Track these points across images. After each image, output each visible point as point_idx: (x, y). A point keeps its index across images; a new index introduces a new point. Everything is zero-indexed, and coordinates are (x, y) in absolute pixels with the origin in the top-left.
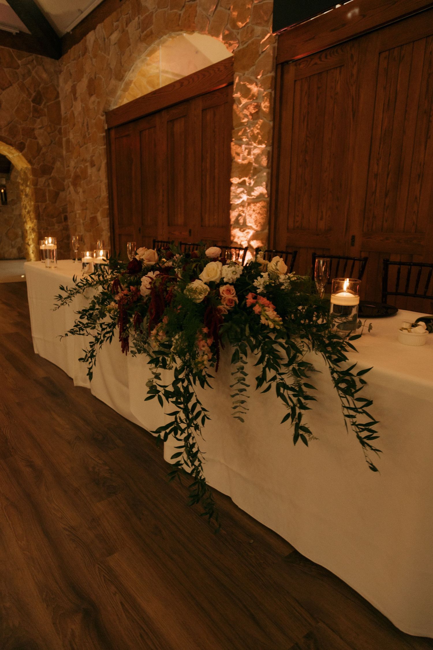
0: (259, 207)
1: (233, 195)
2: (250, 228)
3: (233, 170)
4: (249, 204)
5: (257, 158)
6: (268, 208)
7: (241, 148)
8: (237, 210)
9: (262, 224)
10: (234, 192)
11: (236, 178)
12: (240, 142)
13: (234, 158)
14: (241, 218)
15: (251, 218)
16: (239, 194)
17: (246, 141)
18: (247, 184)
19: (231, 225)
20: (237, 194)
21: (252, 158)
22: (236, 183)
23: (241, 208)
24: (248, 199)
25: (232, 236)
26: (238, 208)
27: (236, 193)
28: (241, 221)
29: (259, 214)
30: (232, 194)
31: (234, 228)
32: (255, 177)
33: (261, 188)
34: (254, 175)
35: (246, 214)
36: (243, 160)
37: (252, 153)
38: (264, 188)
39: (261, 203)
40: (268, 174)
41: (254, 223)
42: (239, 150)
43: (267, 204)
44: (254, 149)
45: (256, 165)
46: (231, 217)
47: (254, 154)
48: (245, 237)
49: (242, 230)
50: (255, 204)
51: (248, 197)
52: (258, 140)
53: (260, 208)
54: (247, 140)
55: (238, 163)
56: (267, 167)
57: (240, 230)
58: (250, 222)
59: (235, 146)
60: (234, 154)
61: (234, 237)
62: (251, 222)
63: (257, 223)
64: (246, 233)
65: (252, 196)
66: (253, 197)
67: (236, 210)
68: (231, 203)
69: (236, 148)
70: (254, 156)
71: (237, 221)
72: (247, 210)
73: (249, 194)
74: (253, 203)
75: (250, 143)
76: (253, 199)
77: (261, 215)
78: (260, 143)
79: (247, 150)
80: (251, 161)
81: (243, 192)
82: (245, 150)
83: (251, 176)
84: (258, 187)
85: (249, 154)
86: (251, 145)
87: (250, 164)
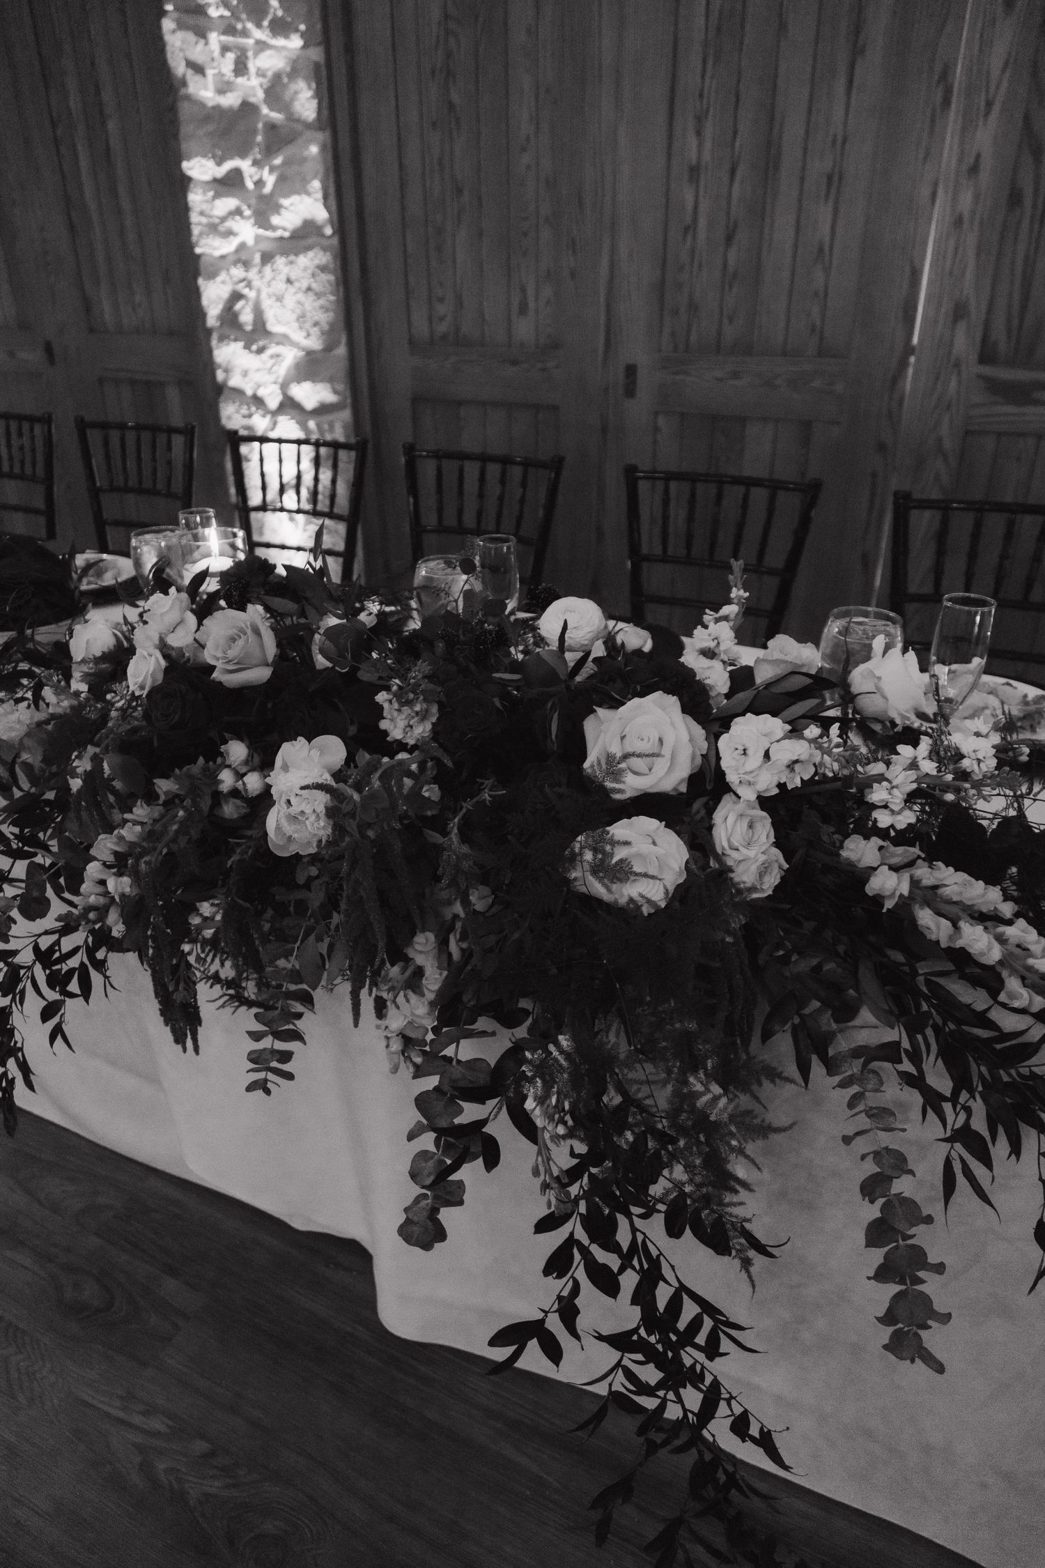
0: (305, 269)
1: (200, 224)
2: (284, 340)
3: (186, 129)
4: (267, 258)
5: (275, 90)
6: (339, 272)
7: (206, 44)
8: (223, 276)
9: (326, 327)
10: (202, 213)
11: (203, 161)
12: (201, 21)
13: (184, 83)
14: (243, 307)
15: (284, 306)
16: (223, 219)
17: (222, 17)
18: (250, 185)
19: (209, 332)
20: (217, 221)
21: (253, 88)
22: (207, 177)
23: (238, 272)
24: (258, 239)
25: (220, 367)
26: (228, 270)
27: (210, 217)
28: (246, 317)
29: (310, 294)
30: (194, 218)
31: (222, 339)
32: (278, 161)
33: (307, 200)
34: (270, 150)
35: (259, 291)
36: (221, 91)
37: (252, 66)
38: (316, 200)
39: (311, 254)
40: (323, 148)
41: (296, 325)
42: (197, 52)
43: (335, 257)
44: (256, 54)
45: (276, 116)
46: (205, 301)
47: (261, 73)
48: (270, 371)
49: (254, 347)
50: (292, 257)
51: (261, 231)
52: (270, 17)
53: (310, 272)
54: (227, 13)
55: (202, 105)
56: (319, 125)
57: (247, 347)
58: (279, 322)
59: (180, 35)
60: (179, 68)
61: (227, 371)
62: (280, 319)
63: (308, 325)
64: (272, 357)
65: (274, 228)
66: (279, 233)
67: (219, 279)
68: (198, 250)
69: (183, 42)
70: (261, 80)
71: (230, 317)
72: (262, 277)
73: (262, 219)
74: (285, 253)
75: (239, 26)
76: (281, 238)
77: (318, 295)
78: (280, 28)
79: (231, 56)
80: (252, 100)
81: (238, 212)
82: (223, 55)
83: (259, 156)
84: (295, 199)
85: (241, 68)
86: (245, 33)
87: (247, 108)
